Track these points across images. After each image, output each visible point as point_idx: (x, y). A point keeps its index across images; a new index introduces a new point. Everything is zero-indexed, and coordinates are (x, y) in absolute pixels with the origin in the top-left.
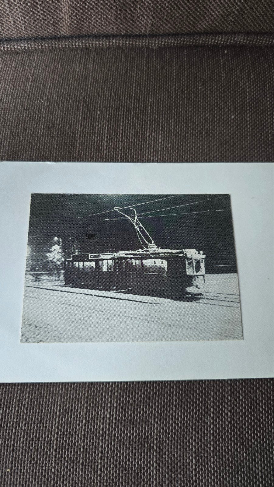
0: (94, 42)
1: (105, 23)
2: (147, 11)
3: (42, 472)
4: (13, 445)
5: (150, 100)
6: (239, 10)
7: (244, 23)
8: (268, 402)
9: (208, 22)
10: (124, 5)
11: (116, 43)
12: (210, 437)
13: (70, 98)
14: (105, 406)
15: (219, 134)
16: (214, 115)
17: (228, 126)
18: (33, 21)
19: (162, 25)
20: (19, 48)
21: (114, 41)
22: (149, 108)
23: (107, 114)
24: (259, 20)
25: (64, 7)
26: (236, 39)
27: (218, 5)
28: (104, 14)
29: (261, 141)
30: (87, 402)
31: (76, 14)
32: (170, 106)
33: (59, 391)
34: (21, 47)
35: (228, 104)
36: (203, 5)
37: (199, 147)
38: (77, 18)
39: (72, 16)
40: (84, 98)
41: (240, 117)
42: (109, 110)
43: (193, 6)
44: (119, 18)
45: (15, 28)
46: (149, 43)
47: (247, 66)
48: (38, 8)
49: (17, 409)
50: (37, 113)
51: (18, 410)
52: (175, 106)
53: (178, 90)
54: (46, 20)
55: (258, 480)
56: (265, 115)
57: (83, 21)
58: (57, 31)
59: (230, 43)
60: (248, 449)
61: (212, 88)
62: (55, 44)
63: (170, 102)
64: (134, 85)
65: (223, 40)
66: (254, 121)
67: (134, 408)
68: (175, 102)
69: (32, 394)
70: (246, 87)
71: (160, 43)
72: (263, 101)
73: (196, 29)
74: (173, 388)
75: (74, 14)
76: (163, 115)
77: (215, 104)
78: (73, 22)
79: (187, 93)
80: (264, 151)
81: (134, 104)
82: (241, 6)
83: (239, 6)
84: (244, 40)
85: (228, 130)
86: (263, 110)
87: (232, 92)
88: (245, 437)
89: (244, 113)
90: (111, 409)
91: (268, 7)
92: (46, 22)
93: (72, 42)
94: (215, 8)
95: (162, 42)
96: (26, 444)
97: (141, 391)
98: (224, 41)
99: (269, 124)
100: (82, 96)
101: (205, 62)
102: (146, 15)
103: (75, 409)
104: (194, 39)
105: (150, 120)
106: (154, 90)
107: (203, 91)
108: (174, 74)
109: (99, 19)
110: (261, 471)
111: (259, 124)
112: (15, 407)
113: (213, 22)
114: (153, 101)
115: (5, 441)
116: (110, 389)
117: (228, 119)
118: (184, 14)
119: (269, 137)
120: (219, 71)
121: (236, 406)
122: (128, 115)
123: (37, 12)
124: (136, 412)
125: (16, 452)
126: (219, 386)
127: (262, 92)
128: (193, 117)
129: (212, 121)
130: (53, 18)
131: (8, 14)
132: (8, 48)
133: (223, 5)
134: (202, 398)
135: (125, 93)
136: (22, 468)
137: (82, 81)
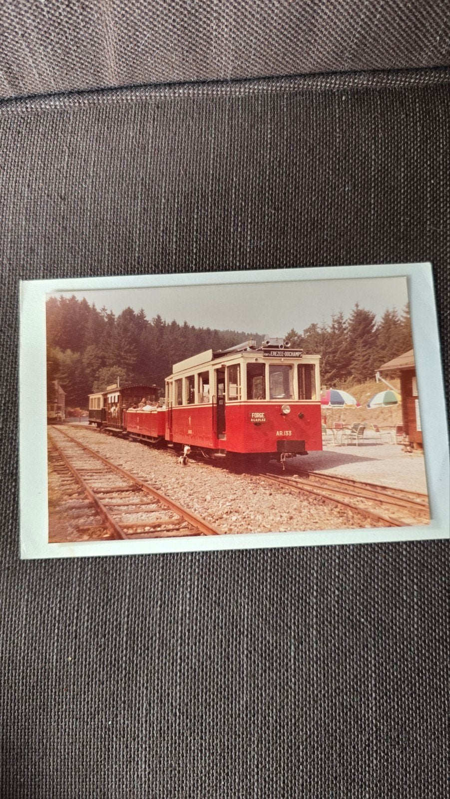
0: (153, 94)
1: (166, 68)
2: (226, 50)
3: (111, 661)
4: (76, 631)
5: (234, 179)
6: (359, 43)
7: (366, 59)
8: (385, 577)
9: (315, 60)
10: (193, 45)
11: (184, 93)
12: (312, 620)
13: (123, 180)
14: (183, 585)
15: (331, 225)
16: (325, 197)
17: (344, 213)
18: (65, 72)
19: (248, 67)
20: (48, 107)
21: (181, 91)
22: (233, 191)
23: (174, 202)
24: (389, 54)
25: (108, 51)
26: (356, 81)
27: (327, 38)
28: (165, 58)
29: (390, 233)
30: (162, 580)
31: (126, 60)
32: (262, 187)
33: (127, 567)
34: (50, 106)
35: (345, 180)
36: (306, 39)
37: (303, 244)
38: (127, 64)
39: (121, 63)
40: (142, 179)
41: (361, 198)
42: (178, 196)
43: (291, 40)
44: (187, 61)
45: (40, 82)
46: (231, 92)
47: (374, 118)
48: (72, 54)
49: (78, 589)
50: (79, 203)
51: (79, 591)
52: (269, 186)
53: (273, 161)
54: (83, 69)
55: (371, 668)
56: (397, 194)
57: (136, 68)
58: (100, 81)
59: (348, 86)
60: (360, 633)
61: (323, 156)
62: (99, 100)
63: (262, 181)
64: (212, 157)
65: (338, 82)
66: (381, 203)
67: (220, 587)
68: (269, 180)
69: (95, 571)
70: (371, 151)
71: (247, 90)
72: (395, 172)
73: (298, 69)
74: (267, 562)
75: (124, 60)
76: (252, 201)
77: (325, 181)
78: (122, 70)
79: (286, 166)
80: (393, 247)
81: (212, 186)
82: (361, 38)
83: (357, 38)
84: (368, 81)
85: (344, 219)
86: (394, 186)
87: (351, 161)
88: (356, 618)
89: (367, 192)
90: (191, 588)
91: (400, 38)
92: (84, 72)
93: (122, 95)
94: (323, 41)
95: (250, 89)
96: (91, 629)
97: (228, 566)
98: (340, 84)
99: (402, 208)
100: (139, 176)
101: (313, 114)
102: (226, 56)
103: (147, 587)
104: (295, 84)
105: (235, 209)
106: (240, 162)
107: (309, 162)
108: (269, 136)
109: (159, 64)
110: (375, 659)
111: (387, 208)
112: (75, 588)
113: (322, 60)
114: (239, 179)
115: (66, 627)
116: (190, 564)
117: (344, 202)
118: (279, 52)
119: (401, 227)
120: (333, 128)
121: (345, 583)
122: (205, 202)
123: (70, 60)
124: (221, 592)
125: (80, 639)
126: (324, 559)
127: (394, 159)
128: (295, 201)
129: (321, 206)
130: (93, 65)
131: (30, 65)
132: (32, 108)
133: (335, 38)
134: (303, 573)
135: (200, 169)
136: (88, 657)
137: (138, 152)
